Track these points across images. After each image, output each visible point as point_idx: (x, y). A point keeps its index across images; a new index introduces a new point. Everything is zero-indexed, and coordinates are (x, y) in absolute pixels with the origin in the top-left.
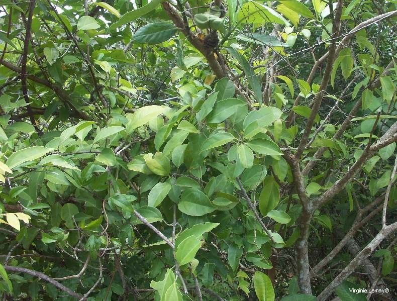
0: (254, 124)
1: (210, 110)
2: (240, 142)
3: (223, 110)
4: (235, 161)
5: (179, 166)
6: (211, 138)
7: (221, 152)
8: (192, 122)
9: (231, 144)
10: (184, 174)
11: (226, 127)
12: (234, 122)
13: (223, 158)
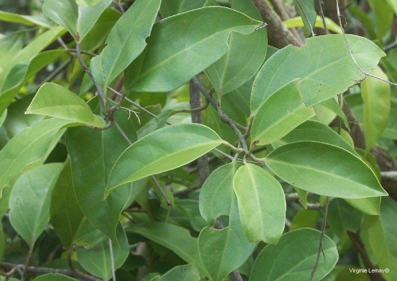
0: (286, 96)
1: (137, 48)
2: (242, 155)
3: (183, 47)
4: (224, 220)
5: (35, 235)
6: (141, 144)
7: (182, 188)
8: (76, 86)
9: (214, 161)
10: (54, 267)
11: (194, 102)
12: (220, 87)
13: (188, 210)
